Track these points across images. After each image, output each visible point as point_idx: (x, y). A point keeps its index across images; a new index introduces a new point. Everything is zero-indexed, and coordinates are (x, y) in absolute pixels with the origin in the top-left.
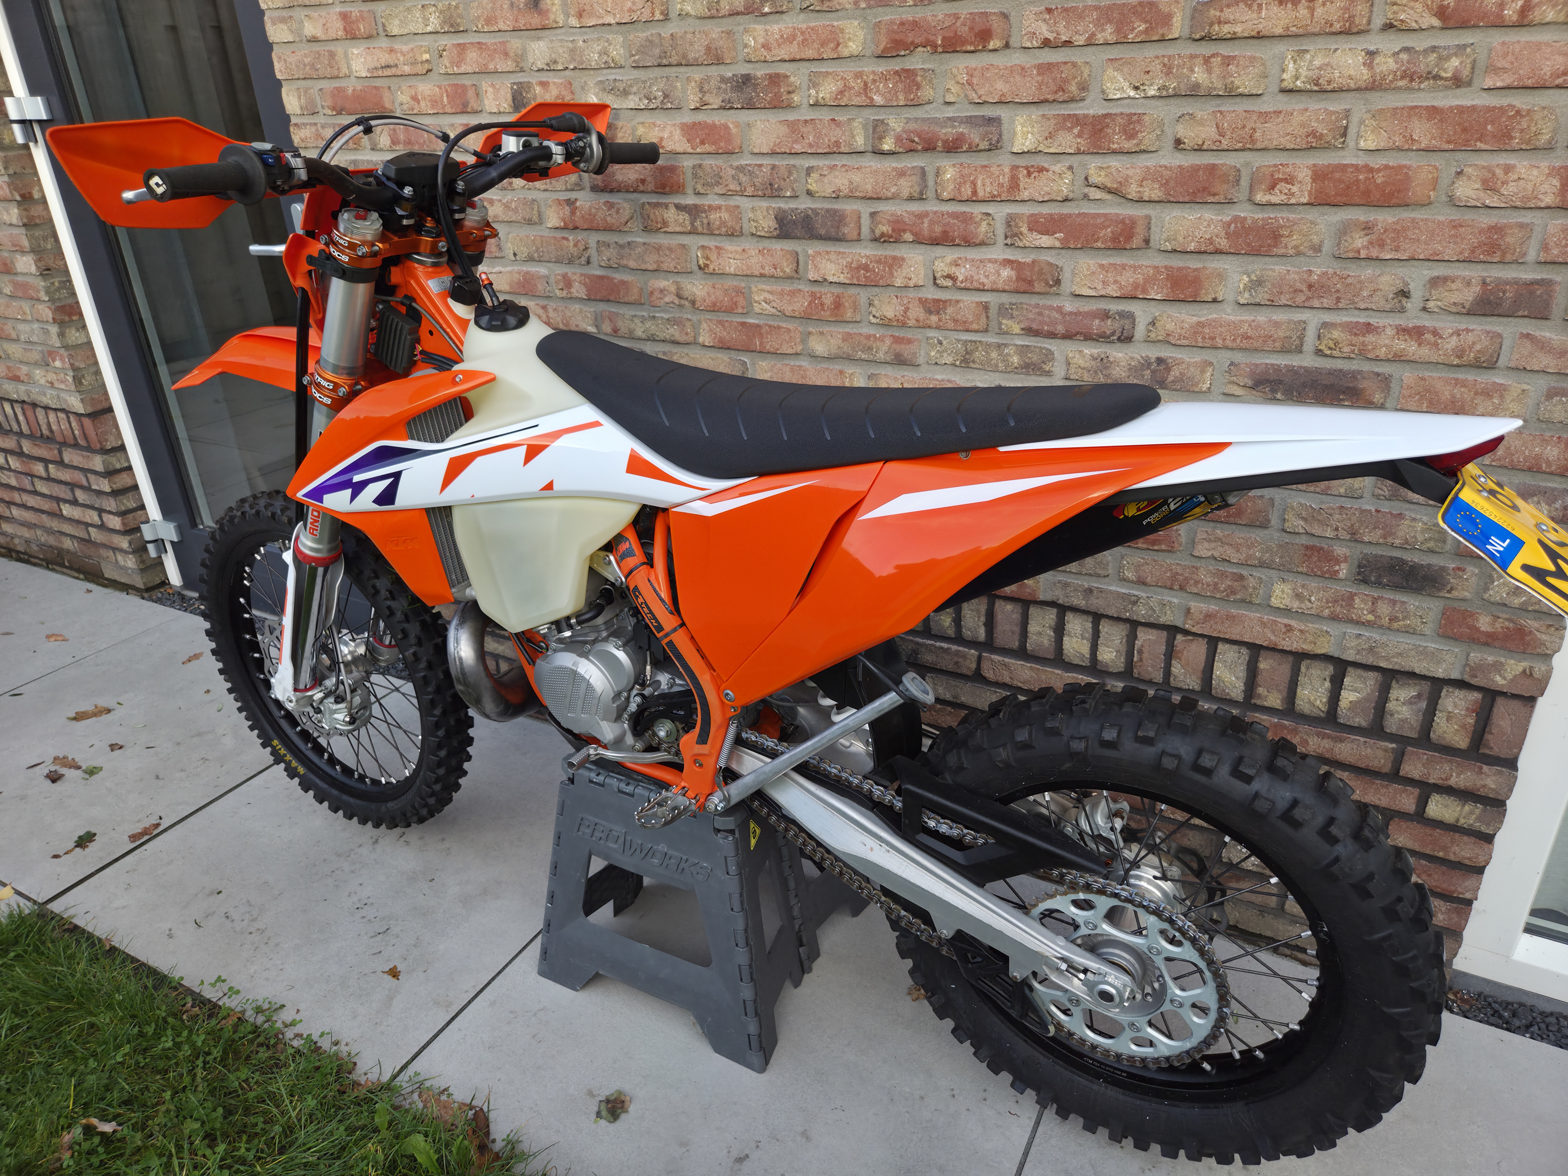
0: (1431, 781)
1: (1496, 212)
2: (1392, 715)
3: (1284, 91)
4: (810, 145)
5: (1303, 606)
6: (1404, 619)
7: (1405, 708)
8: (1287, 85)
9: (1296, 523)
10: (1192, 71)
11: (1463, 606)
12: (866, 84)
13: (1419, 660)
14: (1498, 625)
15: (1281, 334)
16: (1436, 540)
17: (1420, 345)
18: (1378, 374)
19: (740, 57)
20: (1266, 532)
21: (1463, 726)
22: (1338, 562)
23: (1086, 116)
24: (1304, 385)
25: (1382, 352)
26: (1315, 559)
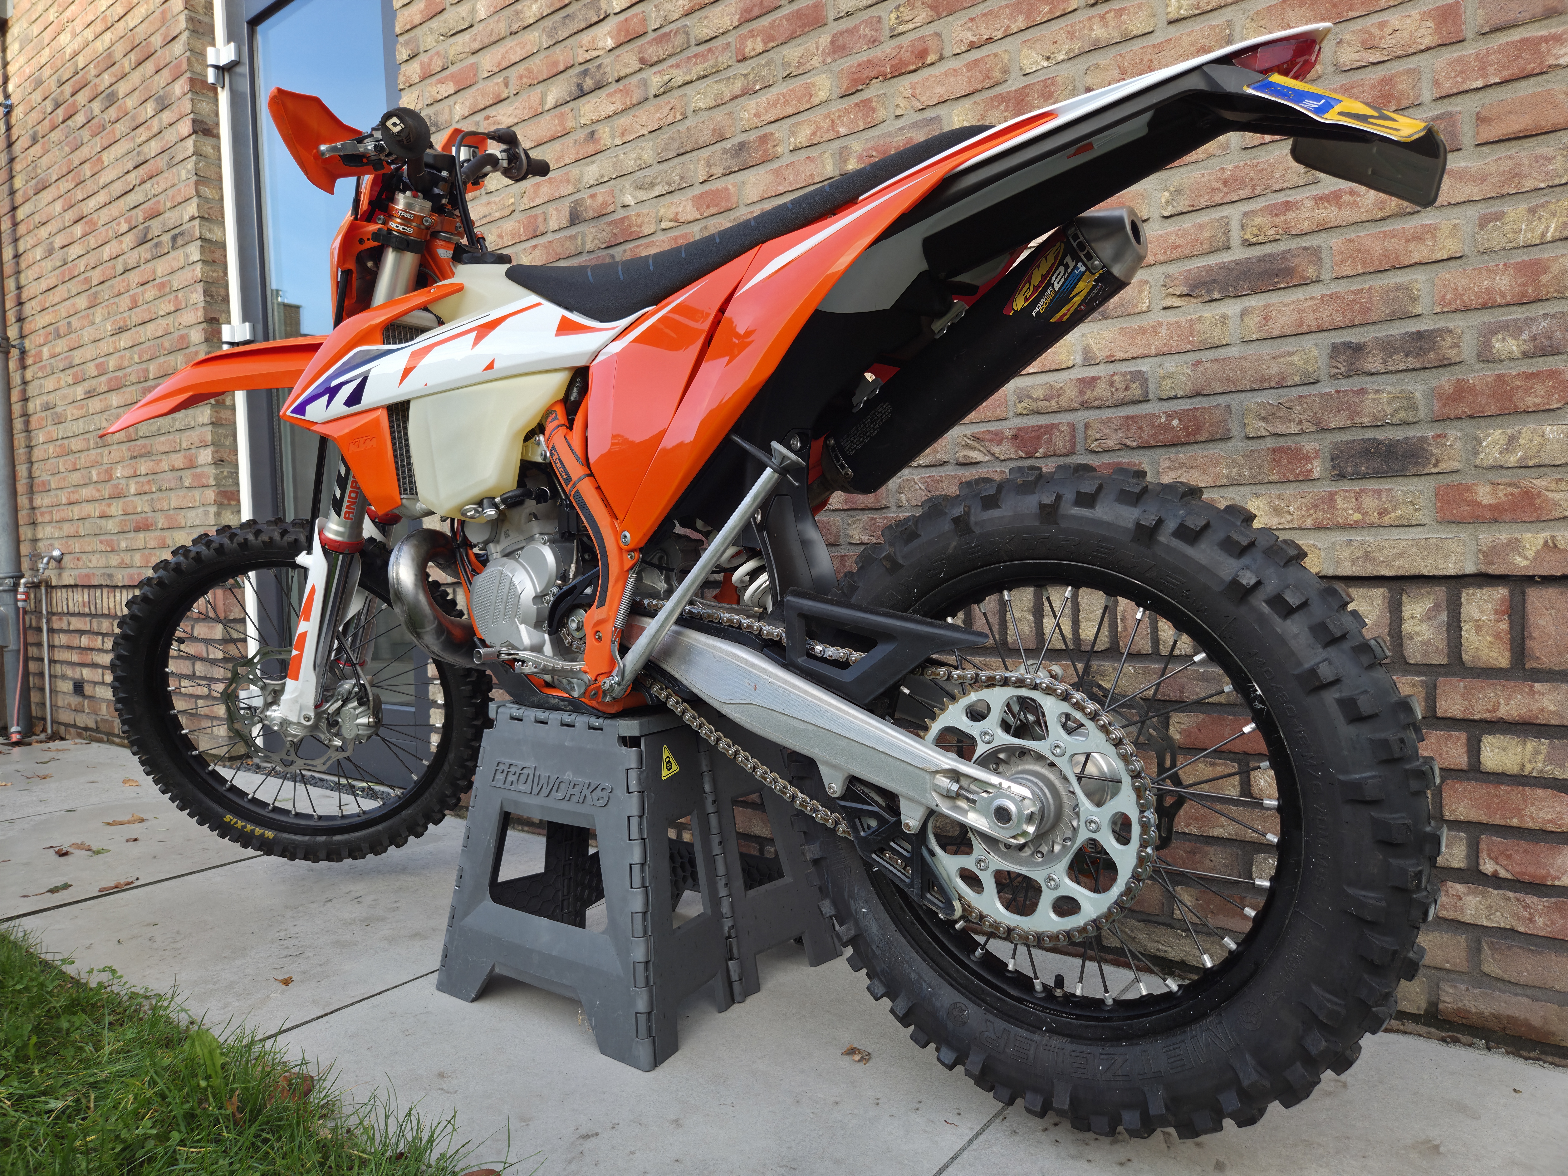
0: (1477, 717)
1: (1381, 67)
2: (1411, 639)
3: (1171, 23)
4: (791, 184)
5: (1283, 520)
6: (1395, 508)
7: (1424, 627)
8: (1173, 16)
9: (1258, 427)
10: (1091, 29)
11: (1454, 479)
12: (833, 121)
13: (1423, 558)
14: (1501, 494)
15: (1207, 234)
16: (1406, 409)
17: (1340, 208)
18: (1306, 249)
19: (738, 130)
20: (1230, 444)
21: (1497, 636)
22: (1309, 460)
23: (1009, 92)
24: (1238, 278)
25: (1306, 226)
26: (1284, 462)
